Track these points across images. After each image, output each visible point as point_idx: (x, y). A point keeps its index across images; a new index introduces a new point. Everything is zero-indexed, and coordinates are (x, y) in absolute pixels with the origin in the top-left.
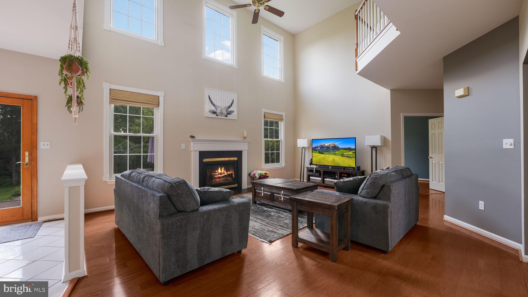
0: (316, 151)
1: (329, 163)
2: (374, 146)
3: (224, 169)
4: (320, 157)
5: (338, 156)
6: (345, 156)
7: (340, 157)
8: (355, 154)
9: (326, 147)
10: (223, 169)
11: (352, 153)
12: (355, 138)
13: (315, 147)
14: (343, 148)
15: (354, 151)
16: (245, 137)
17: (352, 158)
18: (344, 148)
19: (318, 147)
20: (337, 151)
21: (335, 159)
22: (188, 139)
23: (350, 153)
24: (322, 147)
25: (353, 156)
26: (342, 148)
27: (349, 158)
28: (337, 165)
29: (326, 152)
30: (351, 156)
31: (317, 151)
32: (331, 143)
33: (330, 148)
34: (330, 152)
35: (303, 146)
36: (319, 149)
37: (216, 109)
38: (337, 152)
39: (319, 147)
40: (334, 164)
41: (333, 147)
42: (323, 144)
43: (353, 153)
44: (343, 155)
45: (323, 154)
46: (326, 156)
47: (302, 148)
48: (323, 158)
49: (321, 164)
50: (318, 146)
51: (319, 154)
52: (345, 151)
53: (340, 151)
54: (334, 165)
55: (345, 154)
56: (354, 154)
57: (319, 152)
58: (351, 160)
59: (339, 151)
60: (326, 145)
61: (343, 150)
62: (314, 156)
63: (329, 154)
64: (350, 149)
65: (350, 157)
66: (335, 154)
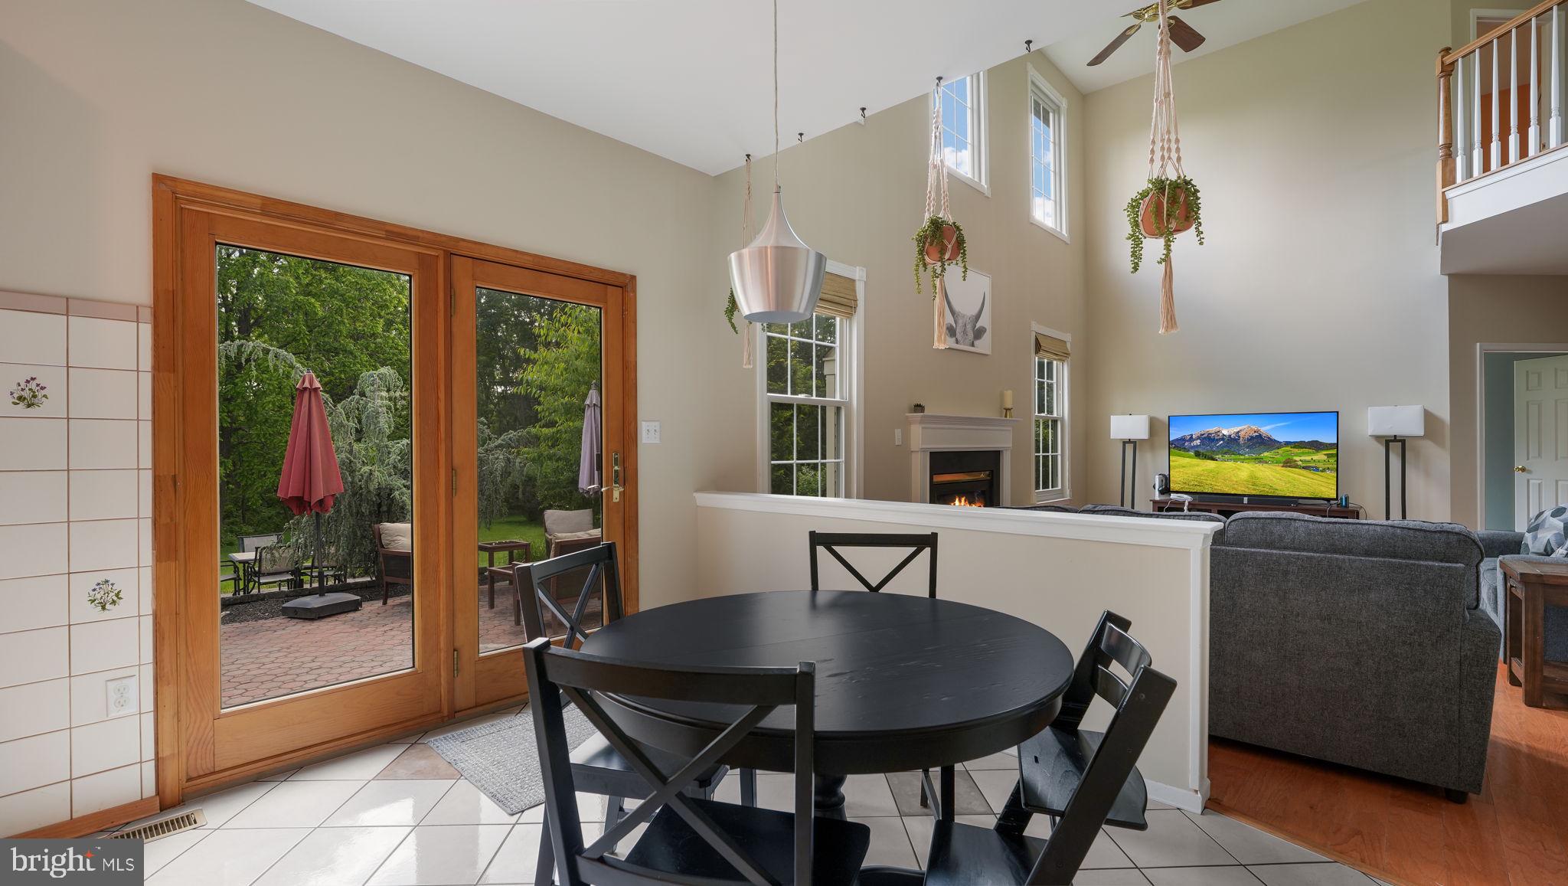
0: (1186, 450)
1: (1236, 486)
2: (1395, 436)
3: (965, 501)
4: (1199, 469)
5: (1271, 466)
6: (1296, 466)
7: (1279, 468)
8: (1336, 459)
9: (1223, 439)
10: (963, 499)
11: (1325, 458)
12: (1338, 412)
13: (1183, 439)
14: (1292, 441)
15: (1334, 452)
16: (1007, 410)
17: (1324, 470)
18: (1295, 442)
19: (1192, 437)
20: (1267, 450)
21: (1259, 474)
22: (907, 414)
23: (1315, 457)
24: (1208, 439)
25: (1327, 466)
26: (1287, 444)
27: (1314, 470)
28: (1267, 491)
29: (1226, 453)
30: (1321, 466)
31: (1188, 451)
32: (1245, 427)
33: (1241, 441)
34: (1239, 454)
35: (1126, 437)
36: (1197, 446)
37: (956, 322)
38: (1266, 454)
39: (1198, 438)
40: (1254, 489)
41: (1252, 438)
42: (1212, 429)
43: (1329, 456)
44: (1289, 464)
45: (1213, 459)
46: (1223, 466)
47: (1125, 443)
48: (1211, 471)
49: (1206, 491)
50: (1192, 435)
51: (1196, 461)
52: (1296, 451)
53: (1280, 451)
54: (1254, 493)
55: (1297, 458)
56: (1333, 460)
57: (1198, 455)
58: (1320, 478)
59: (1277, 451)
60: (1225, 432)
61: (1288, 448)
62: (1175, 467)
63: (1235, 460)
64: (1316, 446)
65: (1317, 469)
66: (1261, 461)
